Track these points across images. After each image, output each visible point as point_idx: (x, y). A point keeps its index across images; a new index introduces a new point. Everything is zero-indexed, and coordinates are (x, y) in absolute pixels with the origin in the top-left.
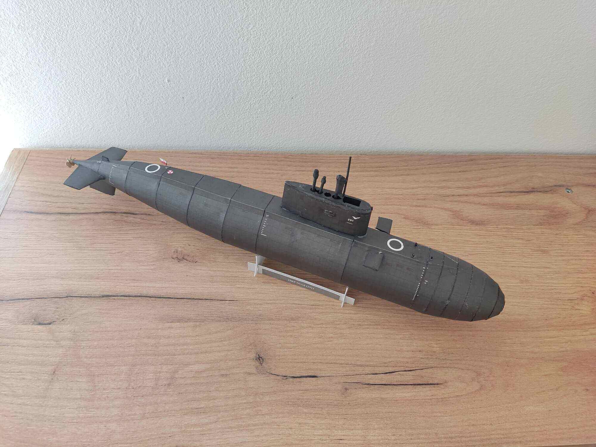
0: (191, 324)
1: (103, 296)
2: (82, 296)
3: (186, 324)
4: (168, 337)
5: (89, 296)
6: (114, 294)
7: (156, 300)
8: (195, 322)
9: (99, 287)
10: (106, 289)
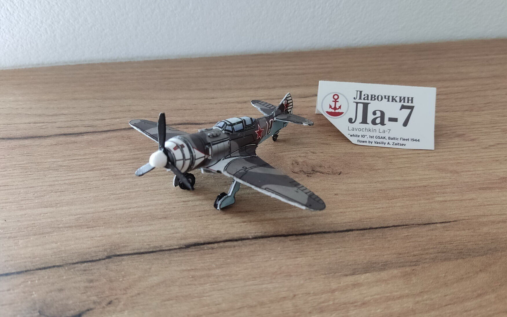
0: (395, 272)
1: (188, 246)
2: (142, 251)
3: (384, 275)
4: (364, 304)
5: (158, 249)
6: (210, 240)
7: (298, 239)
8: (399, 267)
9: (172, 231)
10: (189, 233)
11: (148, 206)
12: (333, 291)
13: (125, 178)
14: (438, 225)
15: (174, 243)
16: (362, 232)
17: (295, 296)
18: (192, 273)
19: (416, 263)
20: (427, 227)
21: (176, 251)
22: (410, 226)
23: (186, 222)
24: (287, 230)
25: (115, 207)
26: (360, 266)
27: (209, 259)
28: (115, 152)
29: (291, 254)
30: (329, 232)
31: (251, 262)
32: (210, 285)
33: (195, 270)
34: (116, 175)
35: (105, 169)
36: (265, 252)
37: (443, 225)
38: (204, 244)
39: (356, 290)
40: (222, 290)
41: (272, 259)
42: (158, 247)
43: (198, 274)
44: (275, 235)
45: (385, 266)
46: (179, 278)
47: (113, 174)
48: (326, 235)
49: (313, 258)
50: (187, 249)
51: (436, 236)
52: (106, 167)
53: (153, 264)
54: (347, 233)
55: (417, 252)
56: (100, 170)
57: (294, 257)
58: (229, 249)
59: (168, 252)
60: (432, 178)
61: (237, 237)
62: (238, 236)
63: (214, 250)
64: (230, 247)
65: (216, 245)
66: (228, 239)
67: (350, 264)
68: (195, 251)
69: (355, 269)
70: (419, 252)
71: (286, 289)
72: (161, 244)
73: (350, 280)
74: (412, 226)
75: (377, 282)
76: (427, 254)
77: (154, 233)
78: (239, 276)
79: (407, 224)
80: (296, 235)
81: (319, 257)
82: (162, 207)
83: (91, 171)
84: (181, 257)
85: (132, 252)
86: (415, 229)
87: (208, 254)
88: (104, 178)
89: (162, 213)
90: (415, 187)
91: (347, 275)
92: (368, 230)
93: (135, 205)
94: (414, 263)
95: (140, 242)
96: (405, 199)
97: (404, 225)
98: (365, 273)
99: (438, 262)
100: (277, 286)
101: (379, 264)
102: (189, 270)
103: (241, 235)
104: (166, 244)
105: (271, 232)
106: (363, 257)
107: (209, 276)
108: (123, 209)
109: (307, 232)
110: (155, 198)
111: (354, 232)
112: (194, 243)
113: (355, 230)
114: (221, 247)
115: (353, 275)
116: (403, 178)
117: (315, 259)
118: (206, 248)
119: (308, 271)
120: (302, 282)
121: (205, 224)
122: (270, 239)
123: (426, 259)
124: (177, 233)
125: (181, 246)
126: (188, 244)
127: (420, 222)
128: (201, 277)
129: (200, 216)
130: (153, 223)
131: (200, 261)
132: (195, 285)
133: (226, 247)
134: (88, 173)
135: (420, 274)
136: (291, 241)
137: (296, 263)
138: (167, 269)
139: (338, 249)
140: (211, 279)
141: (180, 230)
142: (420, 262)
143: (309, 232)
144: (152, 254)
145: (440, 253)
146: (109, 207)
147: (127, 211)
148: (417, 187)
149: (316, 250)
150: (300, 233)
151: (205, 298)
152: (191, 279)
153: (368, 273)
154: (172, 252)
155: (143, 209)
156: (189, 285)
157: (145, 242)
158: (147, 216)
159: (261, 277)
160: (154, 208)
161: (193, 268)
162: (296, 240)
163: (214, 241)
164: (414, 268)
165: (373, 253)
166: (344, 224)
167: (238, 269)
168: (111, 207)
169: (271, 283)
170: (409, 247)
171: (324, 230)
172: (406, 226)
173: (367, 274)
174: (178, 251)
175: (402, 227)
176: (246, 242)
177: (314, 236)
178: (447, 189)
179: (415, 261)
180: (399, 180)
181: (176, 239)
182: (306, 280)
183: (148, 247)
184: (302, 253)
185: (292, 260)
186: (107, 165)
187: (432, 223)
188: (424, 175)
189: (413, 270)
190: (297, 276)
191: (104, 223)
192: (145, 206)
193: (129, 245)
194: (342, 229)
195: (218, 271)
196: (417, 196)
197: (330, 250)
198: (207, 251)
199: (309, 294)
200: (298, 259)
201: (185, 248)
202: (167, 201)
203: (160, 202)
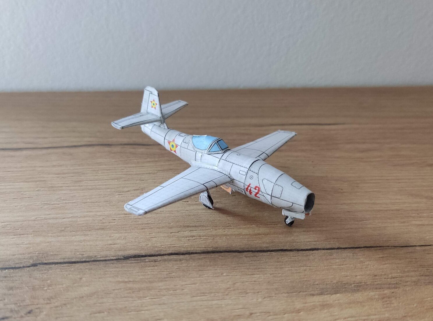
11: (85, 217)
12: (299, 311)
13: (61, 190)
14: (418, 248)
15: (111, 254)
16: (329, 251)
17: (251, 314)
18: (130, 285)
19: (396, 286)
20: (405, 250)
21: (112, 262)
22: (385, 248)
23: (126, 234)
24: (242, 246)
25: (48, 217)
26: (328, 286)
27: (150, 272)
28: (54, 166)
29: (246, 270)
30: (291, 250)
31: (199, 277)
32: (149, 299)
33: (134, 282)
34: (52, 187)
35: (41, 181)
36: (216, 267)
37: (423, 248)
38: (145, 256)
39: (325, 311)
40: (164, 304)
41: (225, 274)
42: (92, 257)
43: (137, 286)
44: (228, 250)
45: (359, 287)
46: (114, 290)
47: (50, 185)
48: (288, 253)
49: (272, 275)
50: (125, 260)
51: (417, 259)
52: (42, 179)
53: (85, 274)
54: (311, 252)
55: (396, 275)
56: (36, 182)
57: (250, 273)
58: (174, 263)
59: (104, 262)
60: (405, 202)
61: (184, 251)
62: (186, 249)
63: (156, 263)
64: (176, 260)
65: (159, 258)
66: (173, 252)
67: (317, 283)
68: (135, 263)
69: (322, 289)
70: (398, 274)
71: (241, 306)
72: (96, 254)
73: (317, 300)
74: (387, 247)
75: (350, 303)
76: (407, 276)
77: (88, 243)
78: (185, 290)
79: (381, 246)
80: (252, 251)
81: (280, 275)
82: (100, 218)
83: (26, 182)
84: (117, 268)
85: (62, 261)
86: (391, 251)
87: (149, 266)
88: (38, 189)
89: (100, 224)
90: (386, 211)
91: (313, 295)
92: (335, 250)
93: (71, 215)
94: (393, 286)
95: (72, 252)
96: (377, 221)
97: (378, 247)
98: (335, 293)
99: (421, 285)
100: (230, 302)
101: (351, 285)
102: (126, 282)
103: (189, 249)
104: (101, 255)
105: (223, 248)
106: (332, 276)
107: (149, 289)
108: (56, 218)
109: (265, 249)
110: (94, 210)
111: (319, 251)
112: (133, 255)
113: (320, 249)
114: (165, 260)
115: (322, 294)
116: (373, 201)
117: (275, 277)
118: (147, 261)
119: (267, 289)
120: (260, 300)
121: (148, 237)
122: (222, 254)
123: (407, 282)
124: (115, 244)
125: (119, 257)
126: (127, 256)
127: (396, 244)
128: (140, 290)
129: (142, 229)
130: (89, 233)
131: (140, 274)
132: (132, 297)
133: (170, 260)
134: (22, 183)
135: (401, 298)
136: (246, 257)
137: (253, 280)
138: (101, 280)
139: (302, 268)
140: (151, 292)
141: (118, 241)
142: (400, 285)
143: (268, 249)
144: (84, 264)
145: (422, 276)
146: (41, 216)
147: (60, 221)
148: (389, 210)
149: (275, 268)
150: (257, 250)
151: (143, 312)
152: (128, 291)
153: (339, 293)
154: (108, 262)
155: (79, 219)
156: (125, 297)
157: (78, 252)
158: (83, 226)
159: (211, 293)
160: (91, 219)
161: (131, 280)
162: (252, 257)
163: (157, 254)
164: (393, 290)
165: (343, 273)
166: (308, 243)
167: (183, 283)
168: (44, 216)
169: (223, 299)
170: (386, 269)
171: (285, 248)
172: (380, 248)
173: (338, 295)
174: (115, 261)
175: (376, 248)
176: (194, 257)
177: (274, 253)
178: (424, 213)
179: (394, 284)
180: (368, 203)
181: (113, 250)
182: (265, 298)
183: (80, 256)
184: (260, 270)
185: (249, 276)
186: (44, 177)
187: (411, 246)
188: (396, 199)
189: (393, 292)
190: (254, 293)
191: (33, 231)
192: (81, 217)
193: (58, 253)
194: (307, 248)
195: (160, 284)
196: (390, 219)
197: (293, 269)
198: (149, 263)
199: (269, 313)
200: (255, 276)
201: (124, 259)
202: (106, 213)
203: (99, 214)
